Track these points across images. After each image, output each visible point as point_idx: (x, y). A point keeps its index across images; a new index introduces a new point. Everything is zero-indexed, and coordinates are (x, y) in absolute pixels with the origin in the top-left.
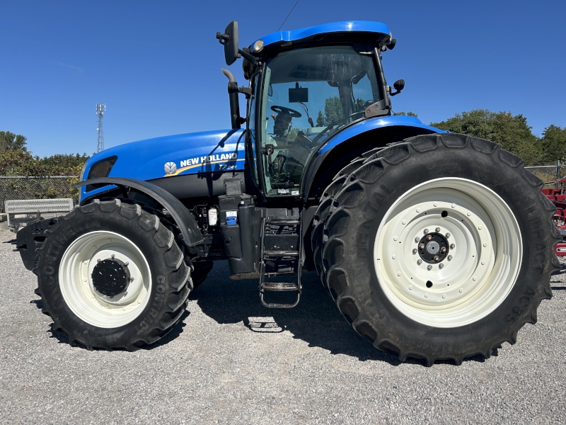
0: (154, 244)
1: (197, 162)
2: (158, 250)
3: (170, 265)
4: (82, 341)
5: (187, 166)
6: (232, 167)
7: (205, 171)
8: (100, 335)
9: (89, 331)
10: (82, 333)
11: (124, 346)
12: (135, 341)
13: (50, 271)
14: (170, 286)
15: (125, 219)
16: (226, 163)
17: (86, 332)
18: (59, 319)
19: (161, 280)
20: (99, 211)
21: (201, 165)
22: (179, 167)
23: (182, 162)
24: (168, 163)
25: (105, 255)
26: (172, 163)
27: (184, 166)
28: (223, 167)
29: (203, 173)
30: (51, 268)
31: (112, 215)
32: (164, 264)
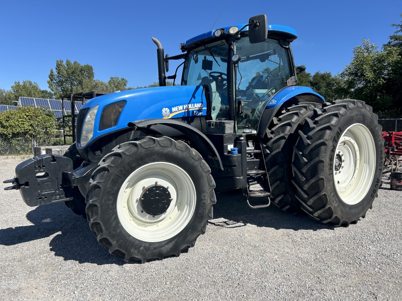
0: (201, 170)
1: (182, 109)
2: (204, 174)
3: (211, 185)
4: (138, 257)
5: (176, 111)
6: (200, 113)
7: (186, 115)
8: (155, 248)
9: (144, 247)
10: (139, 250)
11: (174, 253)
12: (183, 247)
13: (111, 200)
14: (211, 200)
15: (180, 152)
16: (198, 110)
17: (142, 248)
18: (117, 242)
19: (204, 196)
20: (159, 146)
21: (184, 111)
22: (171, 112)
23: (173, 108)
24: (164, 109)
25: (149, 182)
26: (167, 109)
27: (174, 112)
28: (196, 113)
29: (186, 117)
30: (111, 197)
31: (170, 149)
32: (207, 185)
